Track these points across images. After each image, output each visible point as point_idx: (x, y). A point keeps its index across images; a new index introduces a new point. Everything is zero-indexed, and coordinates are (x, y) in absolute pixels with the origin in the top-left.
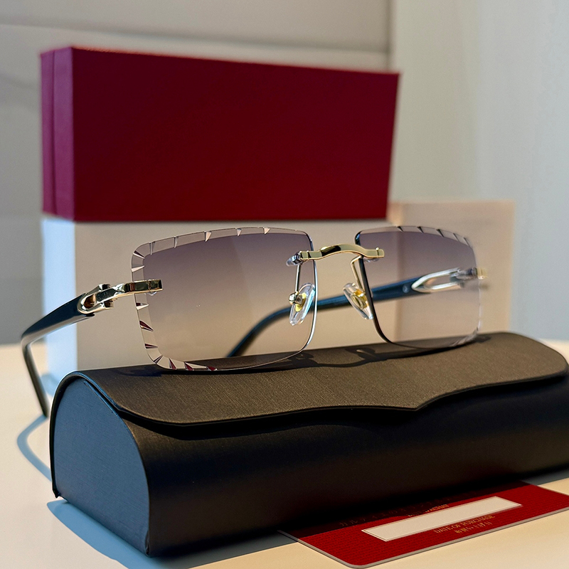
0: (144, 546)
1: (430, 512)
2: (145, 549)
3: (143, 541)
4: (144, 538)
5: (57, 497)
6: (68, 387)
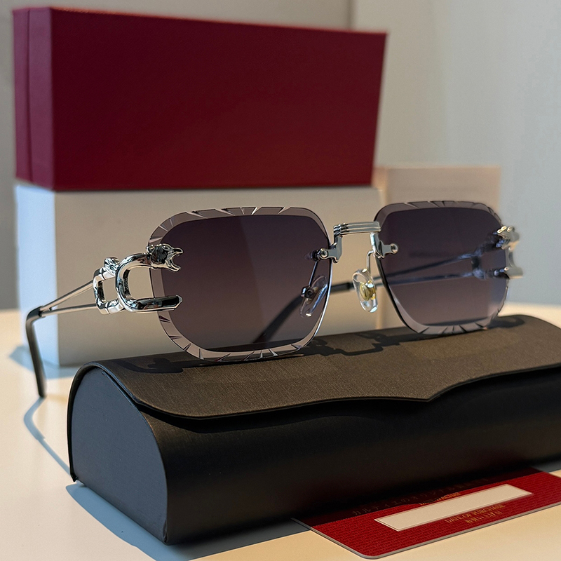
0: (162, 534)
2: (163, 538)
3: (162, 530)
4: (162, 527)
5: (74, 481)
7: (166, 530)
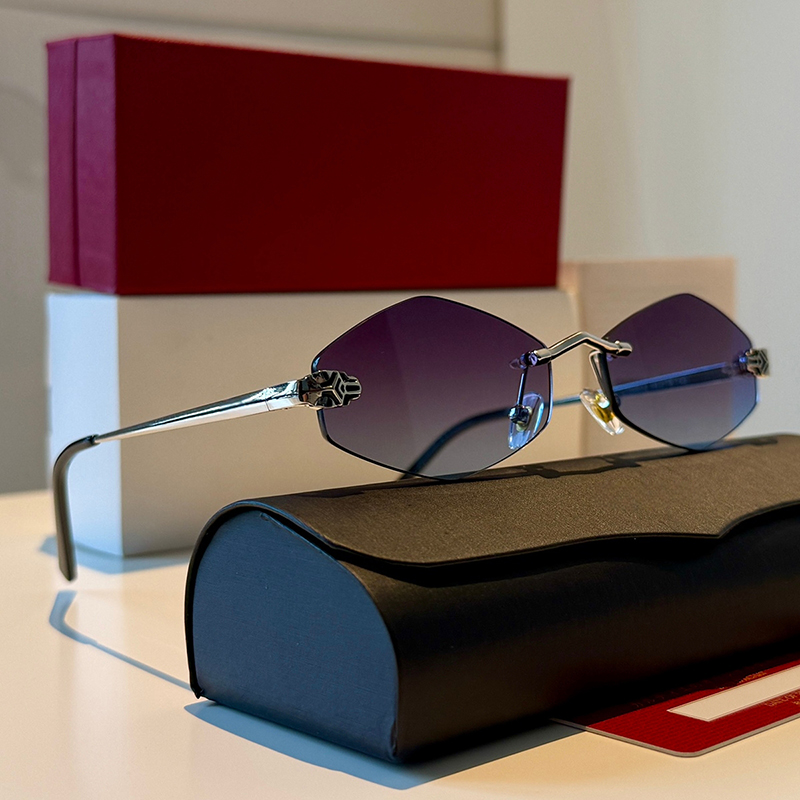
0: (388, 745)
1: (745, 682)
2: (390, 751)
3: (387, 738)
4: (389, 732)
5: (198, 697)
6: (222, 527)
7: (396, 736)
